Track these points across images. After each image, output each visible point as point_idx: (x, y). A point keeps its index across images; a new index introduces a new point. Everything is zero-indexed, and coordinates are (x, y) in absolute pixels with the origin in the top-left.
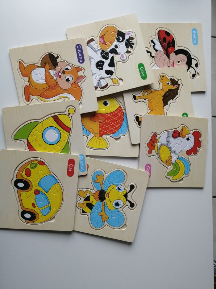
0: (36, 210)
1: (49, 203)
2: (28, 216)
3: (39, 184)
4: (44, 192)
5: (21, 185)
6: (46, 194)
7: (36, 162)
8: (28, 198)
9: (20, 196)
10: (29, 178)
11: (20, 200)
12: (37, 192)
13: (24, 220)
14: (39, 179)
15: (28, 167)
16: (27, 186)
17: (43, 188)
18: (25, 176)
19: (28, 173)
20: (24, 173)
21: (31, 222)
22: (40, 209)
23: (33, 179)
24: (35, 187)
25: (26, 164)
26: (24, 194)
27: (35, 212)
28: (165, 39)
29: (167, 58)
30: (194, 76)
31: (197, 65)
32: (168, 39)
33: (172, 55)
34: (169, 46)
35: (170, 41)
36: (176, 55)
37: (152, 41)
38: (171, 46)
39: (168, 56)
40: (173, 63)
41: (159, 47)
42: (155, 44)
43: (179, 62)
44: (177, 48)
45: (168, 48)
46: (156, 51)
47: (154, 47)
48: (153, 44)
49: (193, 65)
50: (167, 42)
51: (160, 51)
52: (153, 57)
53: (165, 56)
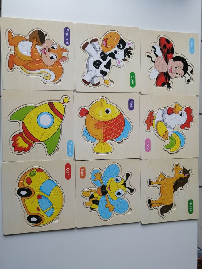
0: (41, 213)
1: (52, 205)
2: (34, 219)
3: (40, 190)
4: (46, 196)
5: (24, 193)
6: (48, 197)
7: (35, 170)
8: (32, 203)
9: (24, 203)
10: (30, 186)
11: (25, 207)
12: (39, 197)
13: (31, 224)
14: (40, 185)
15: (28, 176)
16: (29, 193)
17: (44, 192)
18: (26, 184)
19: (29, 181)
20: (25, 182)
21: (38, 224)
22: (45, 211)
23: (35, 186)
24: (37, 192)
25: (26, 173)
26: (28, 201)
27: (40, 215)
28: (165, 46)
29: (166, 63)
30: (189, 81)
31: (192, 72)
32: (168, 46)
33: (171, 61)
34: (168, 52)
35: (170, 48)
36: (174, 61)
37: (153, 47)
38: (170, 53)
39: (167, 61)
40: (171, 68)
41: (159, 52)
42: (156, 50)
43: (176, 68)
44: (175, 55)
45: (168, 54)
46: (157, 56)
47: (155, 52)
48: (154, 50)
49: (189, 71)
50: (167, 49)
51: (159, 57)
52: (154, 62)
53: (165, 61)
